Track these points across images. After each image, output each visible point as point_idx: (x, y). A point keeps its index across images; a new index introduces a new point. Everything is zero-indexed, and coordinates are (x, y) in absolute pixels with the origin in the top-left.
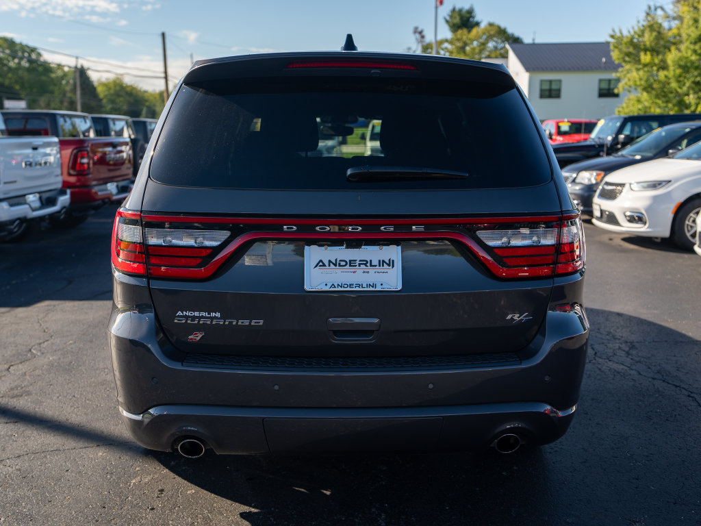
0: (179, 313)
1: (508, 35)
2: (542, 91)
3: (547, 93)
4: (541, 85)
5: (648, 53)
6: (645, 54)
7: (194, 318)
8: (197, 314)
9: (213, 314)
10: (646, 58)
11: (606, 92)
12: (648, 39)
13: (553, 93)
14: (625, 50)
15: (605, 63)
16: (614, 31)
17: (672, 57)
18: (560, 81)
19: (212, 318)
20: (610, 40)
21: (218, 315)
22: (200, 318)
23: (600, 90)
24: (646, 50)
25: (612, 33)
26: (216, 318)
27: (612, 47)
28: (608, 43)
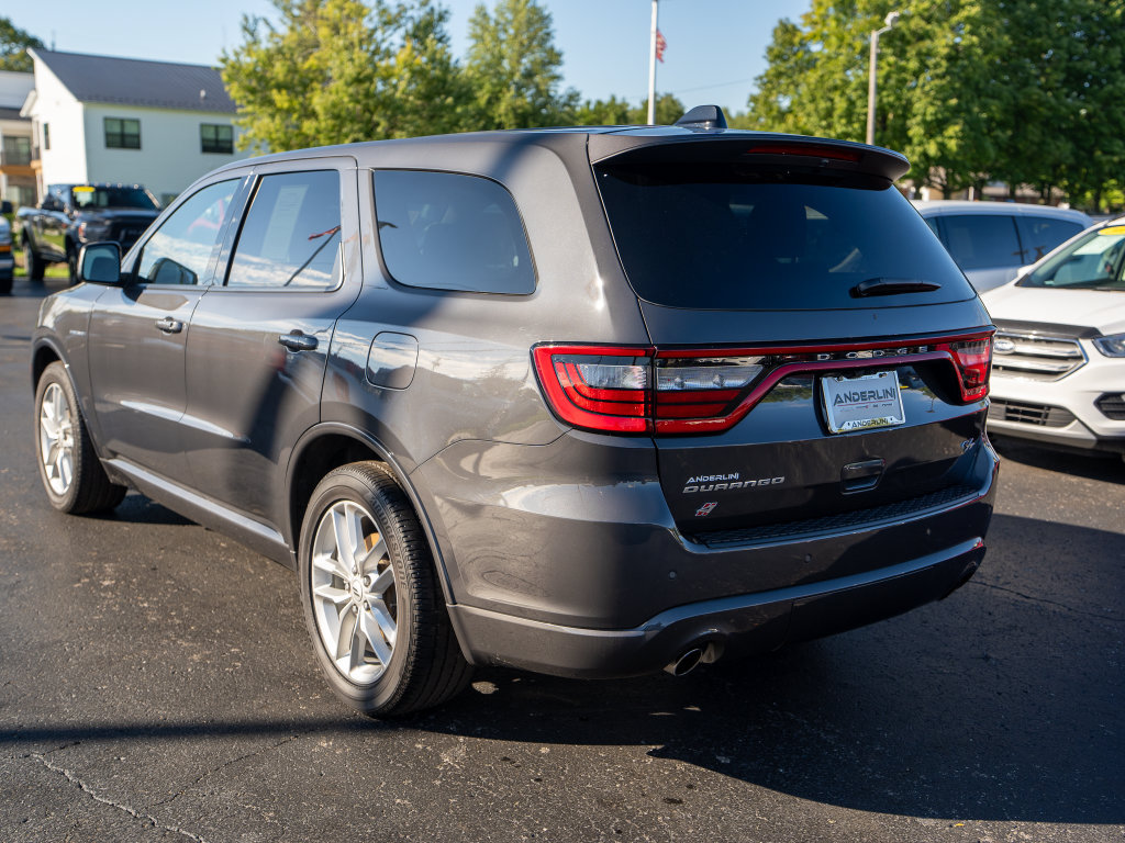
0: (692, 480)
1: (16, 32)
2: (108, 135)
3: (118, 139)
4: (106, 126)
5: (284, 92)
6: (279, 91)
7: (707, 484)
8: (712, 478)
9: (731, 476)
10: (281, 99)
11: (213, 144)
12: (279, 70)
13: (128, 140)
14: (246, 83)
15: (205, 98)
16: (224, 51)
17: (318, 101)
18: (137, 122)
19: (729, 482)
20: (220, 65)
21: (736, 476)
22: (715, 483)
23: (204, 140)
24: (279, 87)
25: (222, 56)
26: (734, 480)
27: (224, 77)
28: (218, 70)
